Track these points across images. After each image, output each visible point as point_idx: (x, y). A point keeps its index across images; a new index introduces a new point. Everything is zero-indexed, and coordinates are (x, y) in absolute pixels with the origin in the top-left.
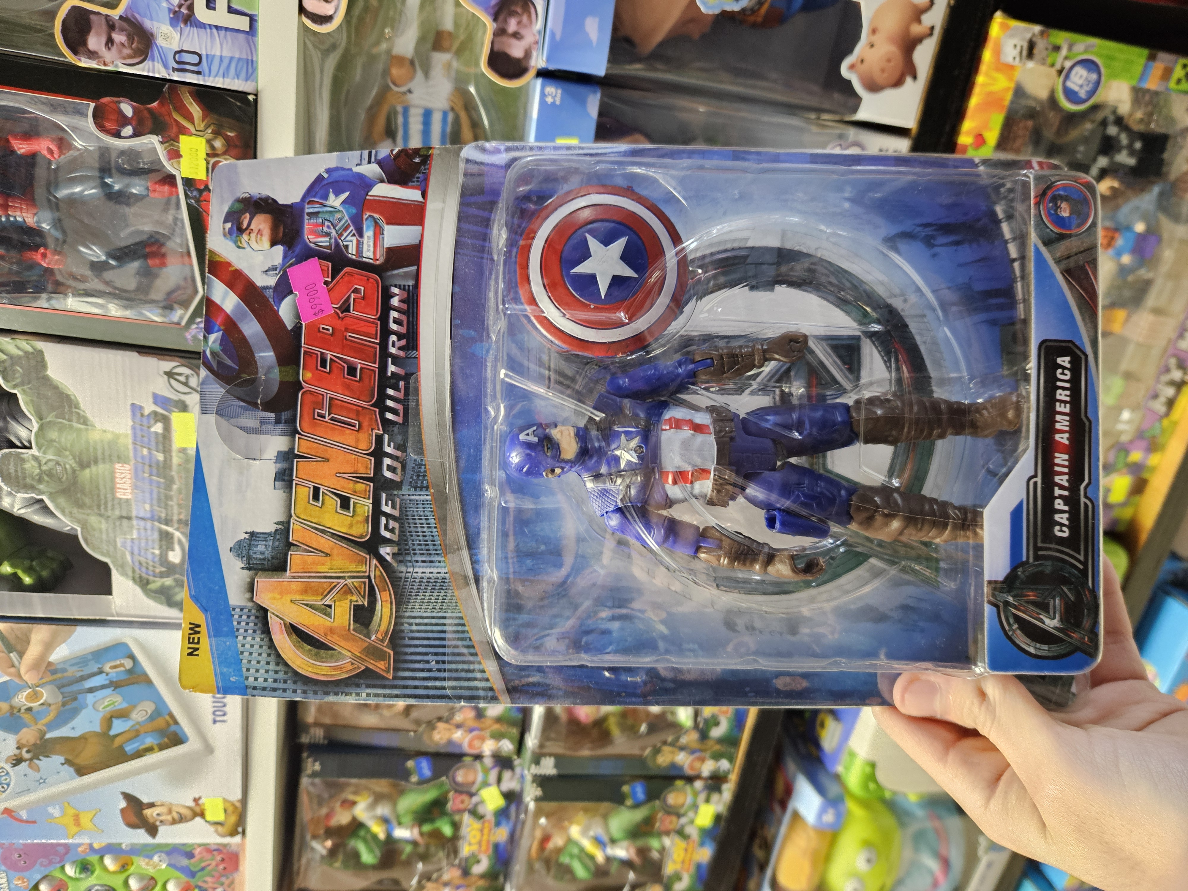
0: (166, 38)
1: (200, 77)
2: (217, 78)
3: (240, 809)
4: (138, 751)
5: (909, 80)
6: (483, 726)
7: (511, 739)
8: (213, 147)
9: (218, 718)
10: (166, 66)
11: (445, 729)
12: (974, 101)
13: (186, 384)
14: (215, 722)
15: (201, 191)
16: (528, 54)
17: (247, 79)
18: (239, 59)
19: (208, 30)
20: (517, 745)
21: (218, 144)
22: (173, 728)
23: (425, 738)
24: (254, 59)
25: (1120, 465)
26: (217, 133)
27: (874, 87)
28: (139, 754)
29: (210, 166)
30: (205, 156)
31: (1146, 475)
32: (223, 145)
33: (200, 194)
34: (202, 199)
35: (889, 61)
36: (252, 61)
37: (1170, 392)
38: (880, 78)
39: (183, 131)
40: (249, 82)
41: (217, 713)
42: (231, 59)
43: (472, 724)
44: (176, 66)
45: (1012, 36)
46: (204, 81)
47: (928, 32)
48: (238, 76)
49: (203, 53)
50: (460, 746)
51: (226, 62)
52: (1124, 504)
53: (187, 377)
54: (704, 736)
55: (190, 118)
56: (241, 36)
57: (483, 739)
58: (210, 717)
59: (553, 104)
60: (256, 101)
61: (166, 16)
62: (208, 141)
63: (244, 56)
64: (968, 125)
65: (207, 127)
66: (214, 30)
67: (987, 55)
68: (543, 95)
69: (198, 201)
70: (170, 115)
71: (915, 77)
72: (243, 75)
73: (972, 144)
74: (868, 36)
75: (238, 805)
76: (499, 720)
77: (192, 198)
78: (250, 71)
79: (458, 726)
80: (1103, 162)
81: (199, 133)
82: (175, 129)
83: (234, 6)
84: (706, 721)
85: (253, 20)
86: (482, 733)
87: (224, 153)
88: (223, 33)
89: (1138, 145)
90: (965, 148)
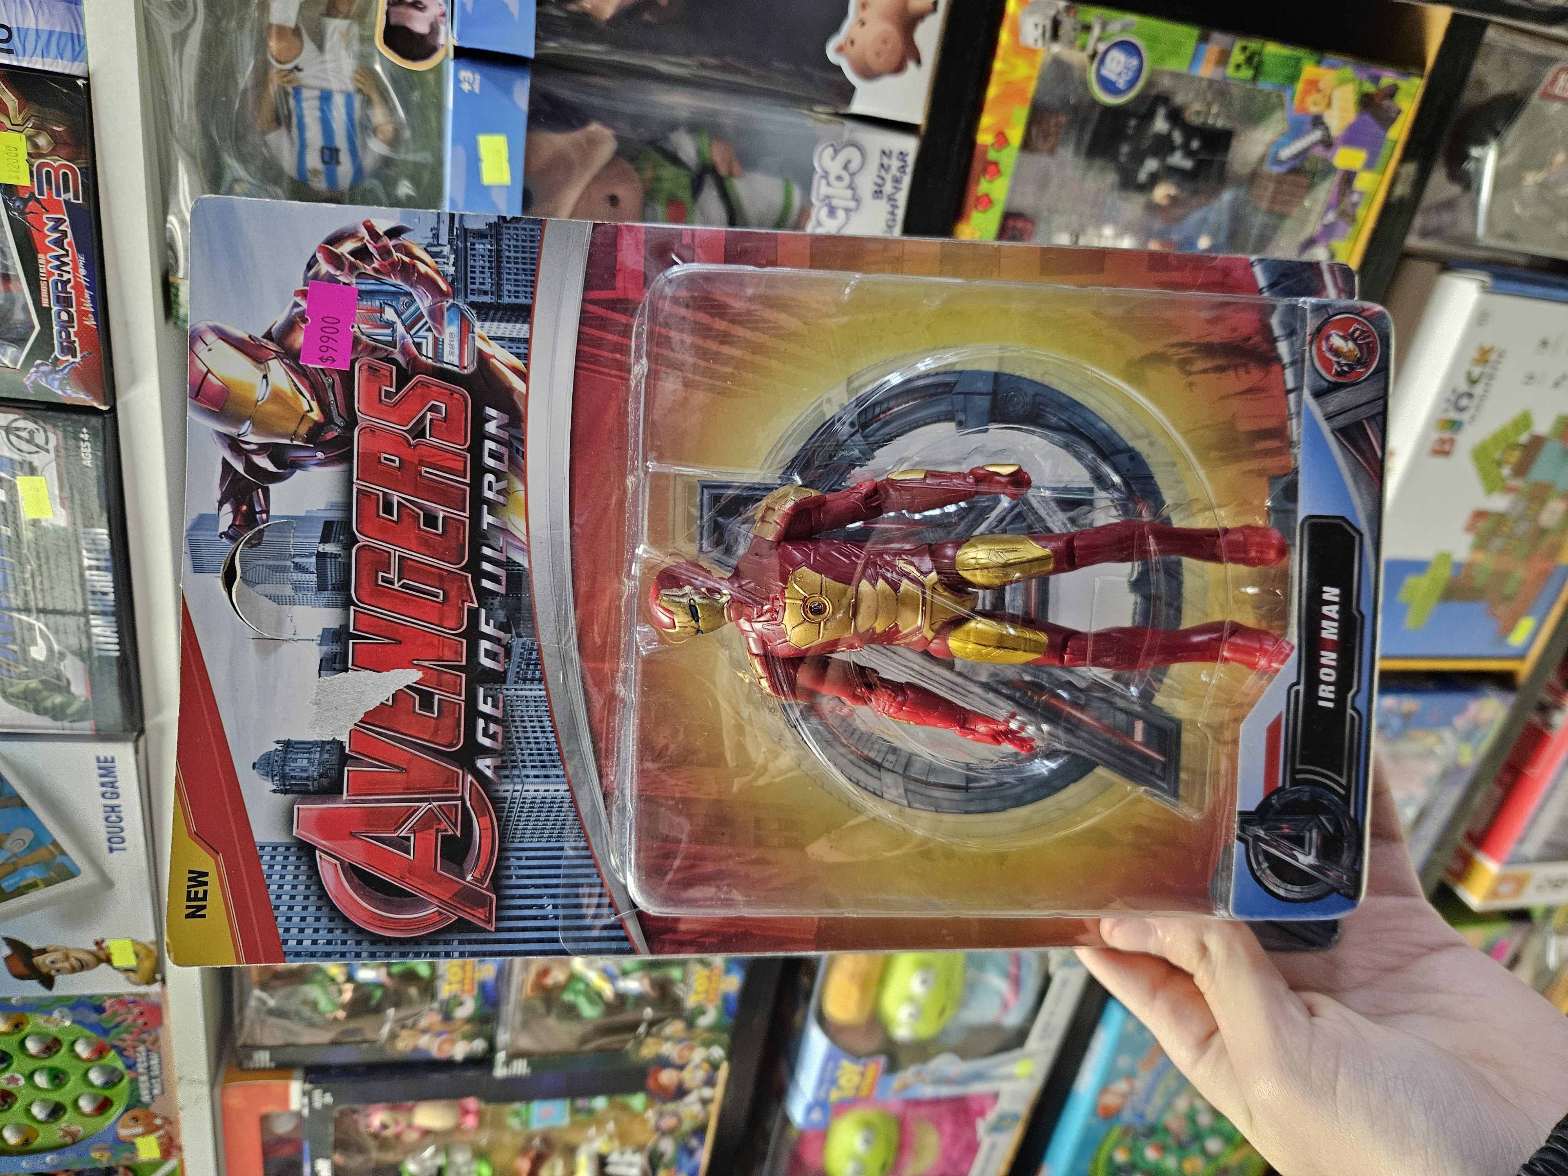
1: (13, 56)
2: (34, 58)
3: (156, 954)
4: (18, 888)
5: (911, 66)
8: (36, 146)
9: (114, 846)
12: (992, 91)
13: (30, 441)
14: (111, 850)
15: (25, 201)
16: (434, 29)
17: (74, 60)
18: (61, 34)
21: (43, 141)
22: (60, 859)
24: (81, 33)
26: (39, 128)
27: (869, 74)
28: (20, 892)
29: (34, 169)
30: (26, 157)
32: (49, 143)
33: (25, 206)
34: (27, 210)
35: (885, 42)
36: (79, 36)
38: (875, 63)
40: (76, 63)
41: (114, 840)
42: (51, 33)
45: (1032, 13)
46: (18, 60)
47: (931, 7)
48: (61, 56)
49: (13, 26)
51: (44, 37)
53: (31, 433)
55: (4, 110)
56: (61, 5)
58: (106, 845)
59: (471, 92)
60: (88, 86)
62: (29, 138)
63: (68, 30)
64: (986, 120)
65: (26, 120)
67: (1004, 37)
68: (457, 81)
69: (22, 213)
71: (918, 61)
72: (68, 53)
73: (993, 145)
74: (857, 13)
75: (153, 948)
77: (15, 210)
78: (77, 48)
80: (1151, 165)
81: (16, 128)
87: (51, 153)
89: (1195, 144)
90: (985, 148)
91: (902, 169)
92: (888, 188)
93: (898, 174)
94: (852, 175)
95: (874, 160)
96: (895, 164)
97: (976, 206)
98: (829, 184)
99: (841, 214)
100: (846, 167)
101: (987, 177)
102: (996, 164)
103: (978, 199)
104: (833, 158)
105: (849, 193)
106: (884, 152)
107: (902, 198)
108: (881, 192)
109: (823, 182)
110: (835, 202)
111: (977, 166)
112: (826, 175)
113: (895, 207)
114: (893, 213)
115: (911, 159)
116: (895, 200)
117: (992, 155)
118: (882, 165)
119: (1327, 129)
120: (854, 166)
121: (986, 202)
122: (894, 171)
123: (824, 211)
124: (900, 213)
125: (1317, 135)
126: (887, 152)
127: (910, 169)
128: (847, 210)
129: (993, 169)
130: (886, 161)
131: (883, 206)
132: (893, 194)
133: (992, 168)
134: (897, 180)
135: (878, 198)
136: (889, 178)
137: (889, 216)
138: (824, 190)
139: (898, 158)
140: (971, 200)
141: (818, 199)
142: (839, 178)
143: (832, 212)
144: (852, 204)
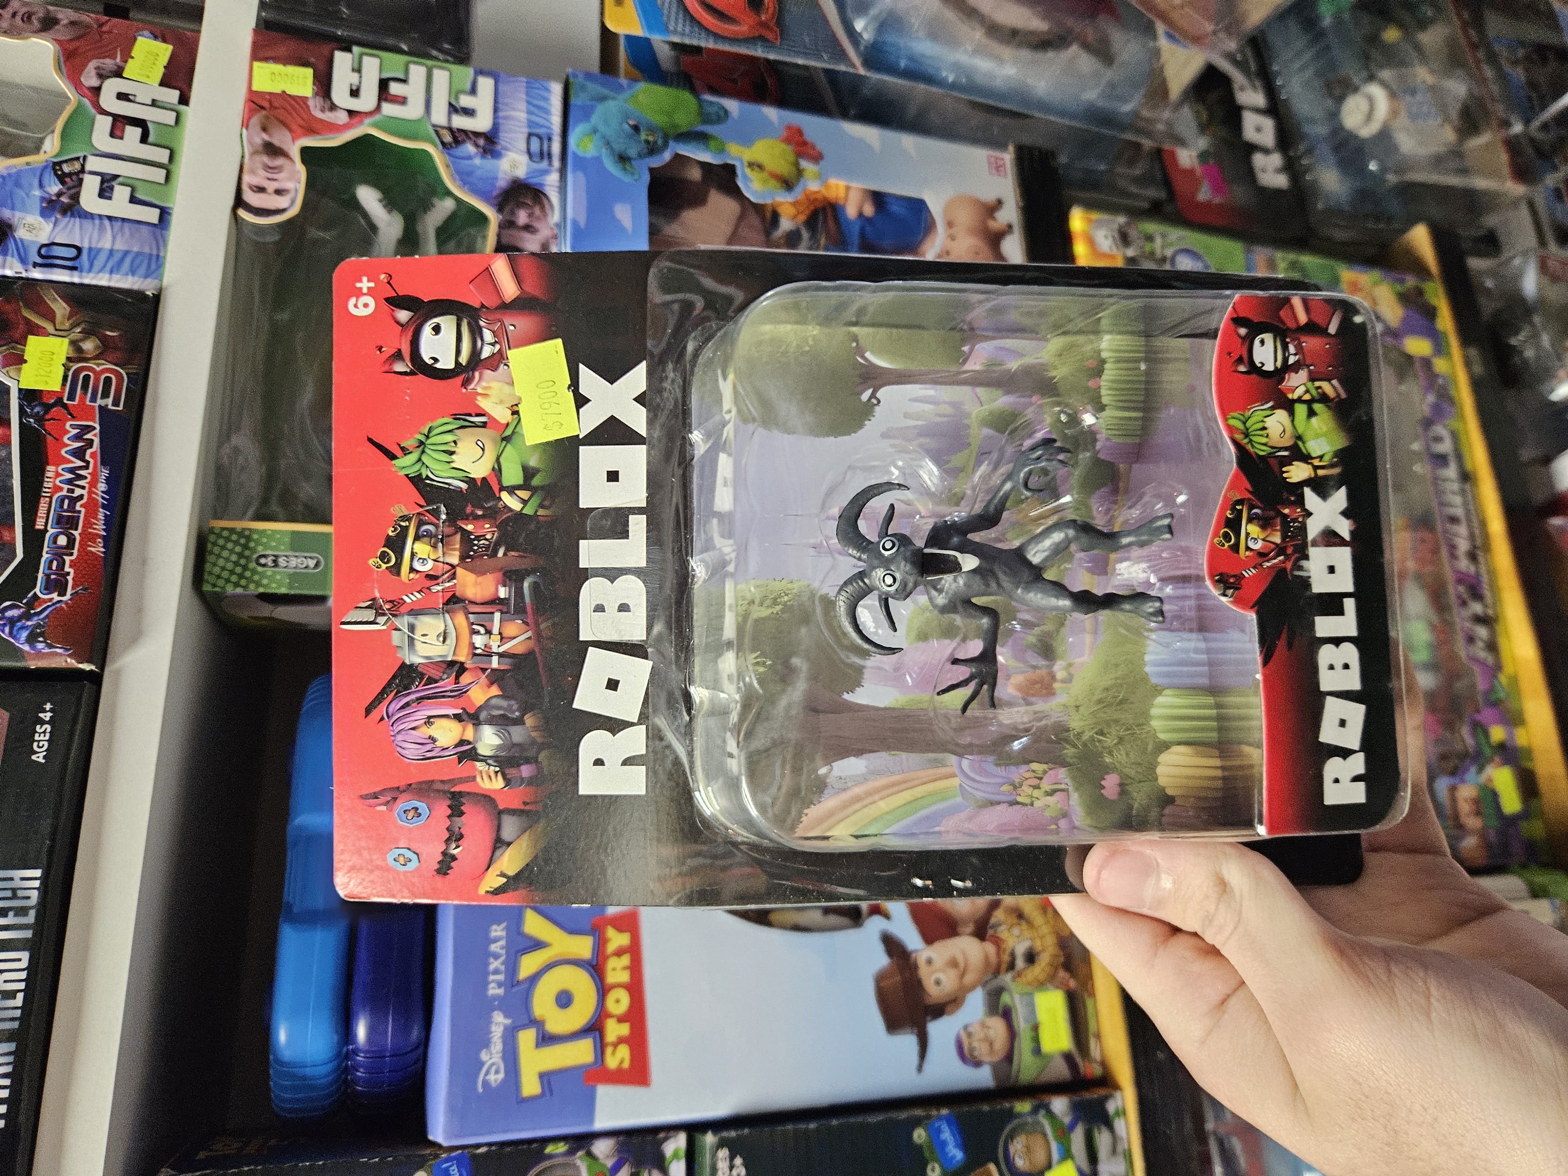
0: (31, 228)
1: (75, 273)
2: (101, 275)
8: (79, 350)
10: (23, 261)
15: (48, 407)
17: (146, 276)
18: (138, 254)
19: (97, 222)
21: (89, 345)
24: (162, 254)
25: (1487, 751)
26: (87, 334)
29: (70, 373)
30: (64, 361)
31: (1528, 765)
32: (97, 348)
33: (47, 412)
34: (47, 417)
35: (977, 253)
36: (158, 256)
37: (1482, 632)
39: (38, 331)
40: (149, 280)
42: (126, 253)
44: (39, 260)
45: (1099, 228)
46: (81, 277)
47: (1008, 227)
48: (133, 272)
49: (85, 245)
51: (118, 256)
52: (1525, 815)
55: (50, 316)
56: (145, 229)
61: (37, 206)
62: (74, 343)
63: (147, 250)
65: (73, 326)
66: (107, 222)
67: (1080, 249)
69: (40, 420)
70: (18, 311)
72: (142, 270)
74: (944, 229)
77: (31, 416)
78: (153, 266)
81: (59, 333)
82: (22, 327)
83: (140, 195)
85: (164, 214)
87: (97, 357)
88: (117, 225)
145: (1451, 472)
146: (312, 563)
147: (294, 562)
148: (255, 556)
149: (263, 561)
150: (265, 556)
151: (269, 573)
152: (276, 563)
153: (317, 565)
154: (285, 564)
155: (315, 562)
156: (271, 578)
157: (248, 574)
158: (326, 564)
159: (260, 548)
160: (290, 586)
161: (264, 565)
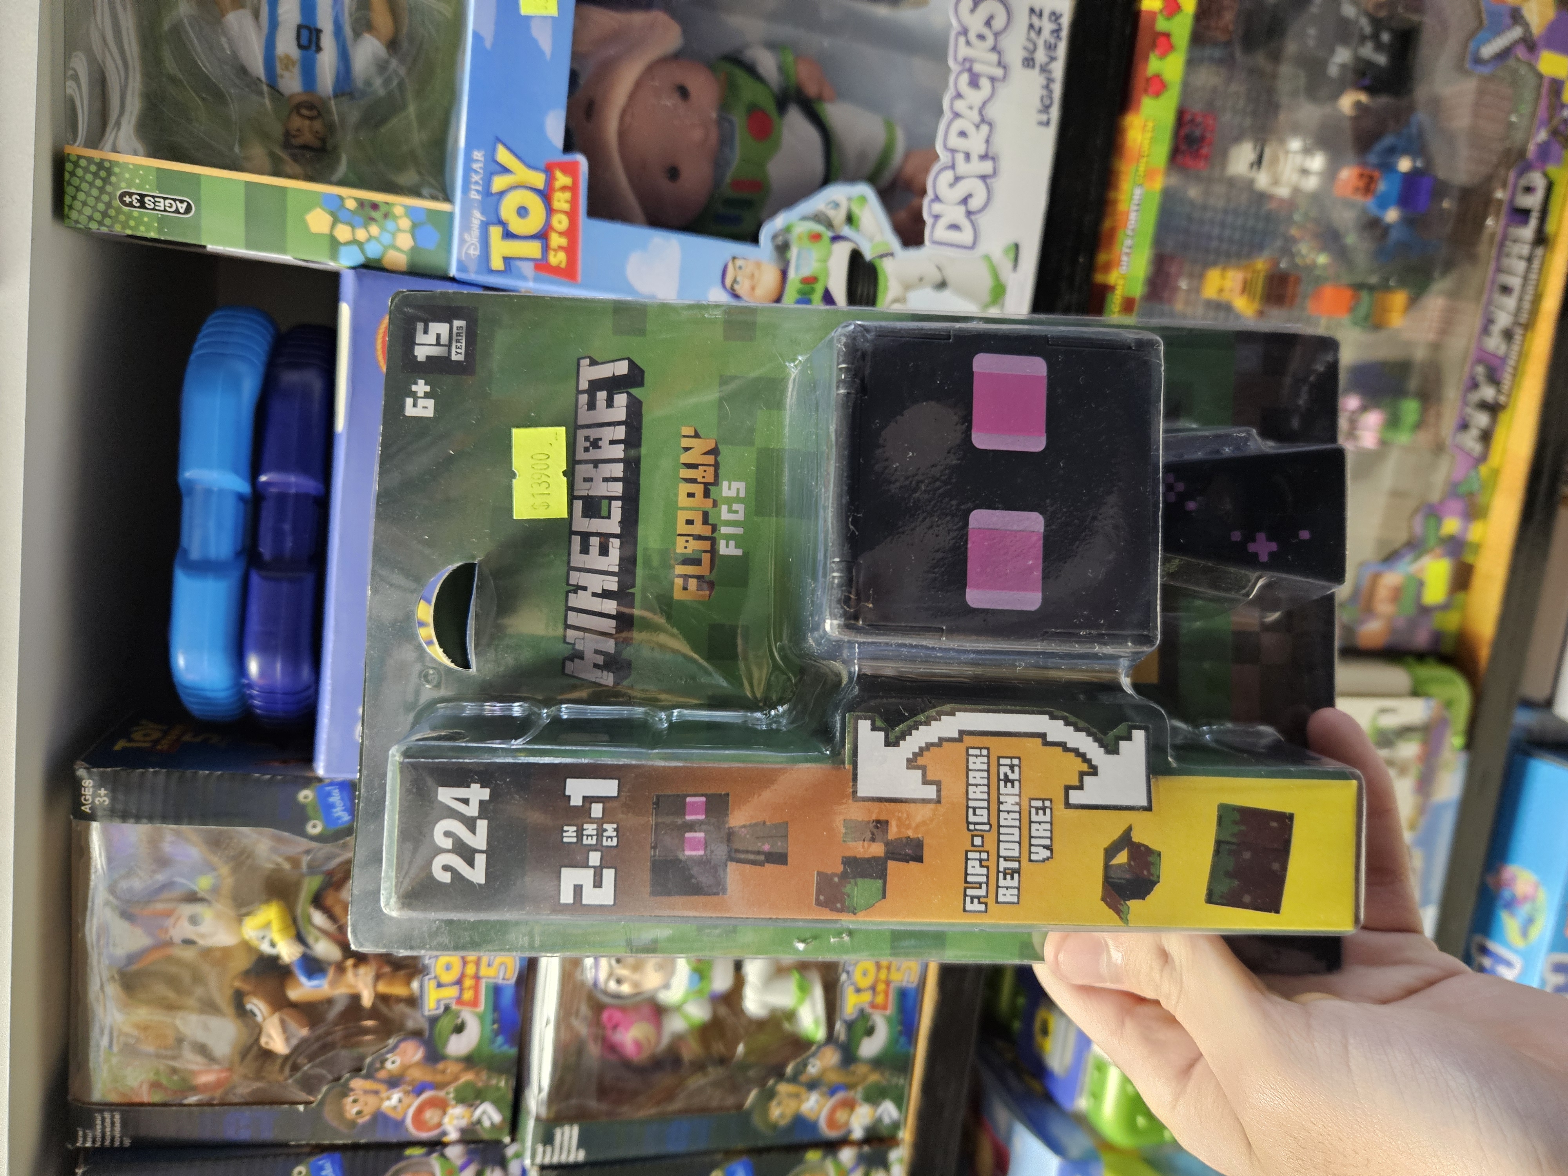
6: (439, 1078)
7: (497, 1103)
11: (366, 1092)
20: (508, 1113)
23: (328, 1114)
25: (1432, 542)
31: (1469, 559)
37: (1482, 419)
43: (417, 1075)
50: (399, 1124)
52: (1445, 607)
54: (849, 1056)
57: (442, 1106)
73: (1161, 11)
76: (469, 1061)
79: (393, 1082)
80: (1342, 54)
84: (850, 1026)
86: (441, 1094)
89: (1385, 37)
90: (1153, 15)
91: (1057, 32)
92: (1041, 56)
93: (1053, 41)
94: (996, 35)
95: (1022, 19)
96: (1048, 26)
97: (1146, 91)
98: (968, 43)
99: (985, 83)
100: (988, 23)
101: (1157, 52)
102: (1167, 35)
103: (1149, 80)
104: (973, 11)
105: (994, 57)
106: (1032, 11)
107: (1058, 69)
108: (1033, 60)
109: (962, 40)
110: (977, 68)
111: (1143, 39)
112: (965, 32)
113: (1050, 80)
114: (1047, 87)
115: (1066, 21)
116: (1050, 72)
117: (1162, 25)
118: (1031, 26)
119: (1526, 26)
120: (999, 23)
121: (1158, 86)
122: (1046, 33)
123: (965, 78)
124: (1057, 89)
125: (1516, 33)
126: (1037, 10)
127: (1065, 33)
128: (993, 79)
129: (1163, 44)
130: (1036, 21)
131: (1035, 78)
132: (1047, 64)
133: (1162, 40)
134: (1051, 48)
135: (1028, 66)
136: (1041, 43)
137: (1045, 92)
138: (964, 51)
139: (1050, 19)
140: (1139, 83)
141: (955, 59)
142: (981, 37)
143: (974, 83)
144: (999, 72)
145: (1527, 232)
146: (182, 207)
147: (161, 205)
148: (118, 193)
149: (127, 199)
150: (131, 195)
151: (135, 214)
152: (143, 205)
153: (188, 209)
154: (152, 206)
155: (185, 204)
156: (139, 221)
157: (112, 212)
158: (198, 210)
159: (123, 185)
160: (160, 230)
161: (131, 205)
